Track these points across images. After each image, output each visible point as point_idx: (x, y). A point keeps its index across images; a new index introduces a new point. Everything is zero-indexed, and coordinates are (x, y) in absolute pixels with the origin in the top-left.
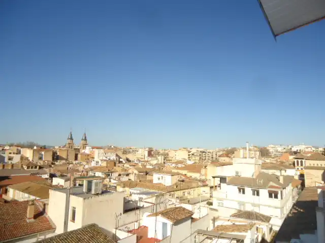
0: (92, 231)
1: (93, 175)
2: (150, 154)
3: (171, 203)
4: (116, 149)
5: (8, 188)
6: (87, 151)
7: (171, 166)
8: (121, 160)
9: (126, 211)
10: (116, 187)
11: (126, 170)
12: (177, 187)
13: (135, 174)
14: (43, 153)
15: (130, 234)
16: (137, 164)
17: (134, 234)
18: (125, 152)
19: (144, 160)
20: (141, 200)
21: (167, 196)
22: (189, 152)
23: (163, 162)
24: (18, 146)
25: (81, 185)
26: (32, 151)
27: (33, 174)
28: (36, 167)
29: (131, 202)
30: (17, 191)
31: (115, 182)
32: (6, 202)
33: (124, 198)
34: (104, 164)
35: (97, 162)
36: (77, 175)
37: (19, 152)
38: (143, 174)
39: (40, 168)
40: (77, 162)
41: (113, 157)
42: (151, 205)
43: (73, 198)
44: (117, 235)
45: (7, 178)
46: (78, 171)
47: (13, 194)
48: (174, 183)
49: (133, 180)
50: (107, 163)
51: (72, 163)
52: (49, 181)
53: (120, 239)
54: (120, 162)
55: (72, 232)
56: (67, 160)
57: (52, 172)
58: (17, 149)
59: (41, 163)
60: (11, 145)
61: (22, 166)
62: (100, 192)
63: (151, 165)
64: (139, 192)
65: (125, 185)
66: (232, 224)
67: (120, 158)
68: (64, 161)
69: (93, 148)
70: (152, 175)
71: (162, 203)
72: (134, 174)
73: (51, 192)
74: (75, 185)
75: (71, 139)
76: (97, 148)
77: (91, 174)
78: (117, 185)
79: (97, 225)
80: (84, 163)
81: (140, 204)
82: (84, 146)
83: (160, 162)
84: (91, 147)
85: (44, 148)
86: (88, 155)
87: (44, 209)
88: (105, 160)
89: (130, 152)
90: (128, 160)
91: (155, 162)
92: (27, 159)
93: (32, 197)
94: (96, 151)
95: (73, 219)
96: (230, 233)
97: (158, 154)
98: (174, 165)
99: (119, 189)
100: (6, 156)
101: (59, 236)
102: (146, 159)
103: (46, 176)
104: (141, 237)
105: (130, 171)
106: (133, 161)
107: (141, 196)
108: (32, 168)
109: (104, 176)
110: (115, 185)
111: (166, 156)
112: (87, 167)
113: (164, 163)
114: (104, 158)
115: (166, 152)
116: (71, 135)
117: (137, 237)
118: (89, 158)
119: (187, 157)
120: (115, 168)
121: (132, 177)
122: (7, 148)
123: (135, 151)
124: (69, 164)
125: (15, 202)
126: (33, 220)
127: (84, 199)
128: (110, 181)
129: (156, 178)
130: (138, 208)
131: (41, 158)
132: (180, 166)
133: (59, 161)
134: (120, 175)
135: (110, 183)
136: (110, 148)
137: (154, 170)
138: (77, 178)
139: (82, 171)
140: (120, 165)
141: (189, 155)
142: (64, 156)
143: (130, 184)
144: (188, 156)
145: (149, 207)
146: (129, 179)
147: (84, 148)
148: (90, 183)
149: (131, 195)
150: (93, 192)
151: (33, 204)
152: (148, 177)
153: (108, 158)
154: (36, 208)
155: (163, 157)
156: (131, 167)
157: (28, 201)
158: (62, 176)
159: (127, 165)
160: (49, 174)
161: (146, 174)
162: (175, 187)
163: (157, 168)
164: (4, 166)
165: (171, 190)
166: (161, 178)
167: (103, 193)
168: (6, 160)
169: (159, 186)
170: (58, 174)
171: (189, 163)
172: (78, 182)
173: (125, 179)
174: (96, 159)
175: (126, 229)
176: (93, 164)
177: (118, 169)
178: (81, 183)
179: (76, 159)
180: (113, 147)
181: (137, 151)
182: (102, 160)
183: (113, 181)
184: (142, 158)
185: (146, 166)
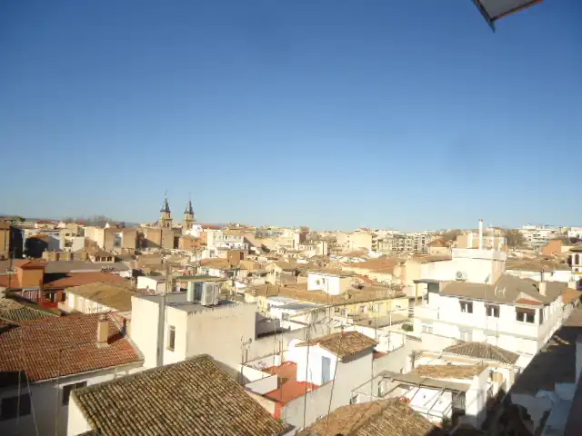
0: (203, 366)
1: (205, 273)
2: (303, 239)
3: (339, 324)
4: (244, 229)
5: (66, 291)
6: (194, 232)
7: (341, 261)
8: (252, 249)
9: (261, 335)
10: (243, 295)
11: (260, 267)
12: (350, 297)
13: (277, 273)
14: (121, 235)
15: (266, 375)
16: (281, 256)
17: (274, 374)
18: (259, 235)
19: (292, 249)
20: (285, 317)
21: (332, 313)
22: (374, 236)
23: (326, 253)
24: (79, 222)
25: (184, 291)
26: (102, 232)
27: (105, 271)
28: (109, 259)
29: (269, 321)
30: (81, 298)
31: (243, 286)
32: (64, 314)
33: (257, 314)
34: (224, 255)
35: (212, 252)
36: (177, 273)
37: (81, 234)
38: (290, 273)
39: (117, 259)
40: (177, 251)
41: (239, 244)
42: (303, 326)
43: (170, 311)
44: (244, 374)
45: (64, 275)
46: (180, 266)
47: (74, 302)
48: (344, 290)
49: (273, 283)
50: (229, 255)
51: (170, 254)
52: (132, 283)
53: (249, 382)
54: (251, 252)
55: (169, 367)
56: (160, 247)
57: (137, 268)
58: (79, 228)
59: (117, 251)
60: (67, 222)
61: (88, 258)
62: (215, 303)
63: (304, 258)
64: (283, 304)
65: (258, 291)
66: (446, 364)
67: (251, 245)
68: (155, 250)
69: (204, 227)
70: (307, 276)
71: (319, 323)
72: (275, 273)
73: (135, 300)
74: (174, 289)
75: (167, 211)
76: (212, 227)
77: (200, 271)
78: (246, 292)
79: (212, 358)
80: (190, 254)
81: (284, 325)
82: (189, 224)
83: (320, 253)
84: (200, 226)
85: (121, 226)
86: (196, 240)
87: (124, 328)
88: (225, 249)
89: (267, 235)
90: (265, 249)
91: (311, 253)
92: (95, 244)
93: (105, 309)
94: (210, 233)
95: (172, 346)
96: (440, 379)
97: (318, 239)
98: (346, 259)
99: (249, 298)
100: (61, 239)
101: (150, 372)
102: (296, 248)
103: (128, 274)
104: (285, 380)
105: (268, 268)
106: (273, 251)
107: (286, 311)
108: (103, 259)
109: (223, 276)
110: (242, 292)
111: (332, 243)
112: (193, 260)
113: (328, 255)
114: (224, 246)
115: (334, 235)
116: (167, 205)
117: (279, 379)
118: (198, 244)
119: (369, 245)
120: (241, 261)
121: (271, 279)
122: (62, 225)
123: (277, 234)
124: (165, 254)
125: (77, 315)
126: (107, 345)
127: (189, 313)
128: (234, 285)
129: (312, 281)
130: (280, 331)
131: (117, 244)
132: (356, 260)
133: (147, 249)
134: (250, 275)
135: (233, 288)
136: (233, 227)
137: (309, 267)
138: (177, 278)
139: (187, 267)
140: (251, 257)
141: (373, 242)
142: (156, 241)
143: (268, 291)
144: (371, 244)
145: (299, 329)
146: (266, 283)
147: (189, 227)
148: (198, 287)
149: (269, 309)
150: (203, 302)
151: (106, 320)
152: (300, 279)
153: (230, 244)
154: (112, 325)
155: (326, 245)
156: (271, 261)
157: (98, 314)
158: (153, 275)
159: (263, 258)
160: (131, 271)
161: (297, 275)
162: (346, 297)
163: (315, 264)
164: (58, 256)
165: (338, 303)
166: (321, 281)
167: (220, 304)
168: (62, 246)
169: (318, 296)
170: (147, 271)
171: (374, 255)
172: (179, 286)
173: (259, 281)
174: (210, 246)
175: (261, 366)
176: (205, 255)
177: (248, 263)
178: (184, 287)
179: (176, 245)
180: (238, 225)
181: (281, 234)
182: (219, 249)
183: (238, 285)
184: (289, 246)
185: (295, 260)
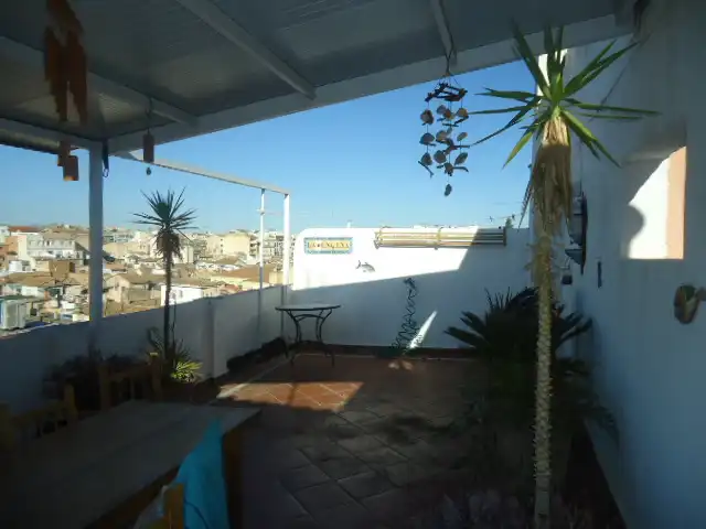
1: (15, 292)
4: (75, 231)
7: (209, 270)
8: (89, 257)
13: (123, 288)
16: (130, 266)
19: (146, 257)
22: (252, 238)
23: (191, 261)
31: (72, 306)
34: (44, 268)
35: (26, 264)
38: (141, 287)
41: (68, 251)
49: (118, 300)
50: (51, 267)
54: (87, 262)
63: (163, 267)
67: (86, 252)
69: (12, 229)
72: (120, 288)
76: (24, 230)
83: (185, 261)
84: (5, 228)
86: (1, 247)
88: (45, 259)
89: (112, 240)
90: (107, 258)
94: (21, 237)
98: (216, 267)
102: (152, 255)
105: (111, 282)
106: (120, 260)
109: (42, 295)
111: (199, 248)
113: (195, 262)
114: (45, 254)
115: (203, 238)
118: (3, 254)
119: (247, 250)
120: (72, 275)
121: (115, 295)
123: (126, 237)
128: (60, 305)
132: (229, 268)
134: (85, 291)
135: (59, 311)
136: (59, 229)
140: (86, 267)
141: (252, 245)
144: (248, 247)
146: (108, 301)
152: (154, 294)
153: (55, 252)
155: (191, 249)
156: (115, 273)
161: (150, 289)
163: (177, 274)
166: (178, 293)
171: (250, 261)
174: (23, 253)
176: (14, 268)
177: (82, 277)
180: (67, 226)
181: (132, 237)
182: (38, 259)
183: (66, 305)
184: (142, 253)
185: (150, 270)
